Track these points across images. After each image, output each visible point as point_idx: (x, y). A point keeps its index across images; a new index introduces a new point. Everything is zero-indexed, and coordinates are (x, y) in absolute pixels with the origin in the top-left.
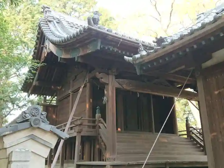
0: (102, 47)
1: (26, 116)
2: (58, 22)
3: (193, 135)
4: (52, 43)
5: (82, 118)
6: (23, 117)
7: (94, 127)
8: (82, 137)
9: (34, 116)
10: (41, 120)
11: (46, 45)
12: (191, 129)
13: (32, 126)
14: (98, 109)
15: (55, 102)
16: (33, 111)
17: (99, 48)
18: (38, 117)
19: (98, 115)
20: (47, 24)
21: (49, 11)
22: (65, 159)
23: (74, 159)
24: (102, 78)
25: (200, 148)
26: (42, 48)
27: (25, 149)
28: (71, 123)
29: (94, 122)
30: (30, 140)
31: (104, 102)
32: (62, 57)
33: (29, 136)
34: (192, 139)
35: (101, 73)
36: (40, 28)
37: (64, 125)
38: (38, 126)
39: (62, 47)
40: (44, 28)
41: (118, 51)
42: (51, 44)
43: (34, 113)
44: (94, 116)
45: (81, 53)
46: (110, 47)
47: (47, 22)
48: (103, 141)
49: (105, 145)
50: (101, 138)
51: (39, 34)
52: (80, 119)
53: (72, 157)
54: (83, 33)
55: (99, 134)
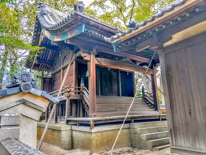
0: (86, 30)
1: (16, 81)
2: (51, 15)
3: (147, 98)
4: (46, 29)
5: (70, 86)
6: (13, 82)
7: (79, 93)
8: (71, 100)
9: (25, 82)
10: (31, 85)
11: (42, 33)
12: (145, 93)
13: (22, 91)
14: (82, 80)
15: (50, 75)
16: (24, 77)
17: (83, 31)
18: (29, 83)
19: (82, 84)
20: (43, 16)
21: (44, 6)
22: (58, 116)
23: (65, 115)
24: (85, 57)
25: (151, 106)
26: (40, 35)
27: (14, 114)
28: (62, 91)
29: (79, 89)
30: (21, 104)
31: (87, 75)
32: (55, 40)
33: (20, 101)
34: (146, 100)
35: (85, 52)
36: (37, 19)
37: (57, 92)
38: (28, 91)
39: (54, 33)
40: (41, 19)
41: (98, 35)
42: (46, 31)
43: (24, 79)
44: (79, 85)
45: (69, 36)
46: (92, 31)
47: (42, 15)
48: (86, 103)
49: (87, 106)
50: (84, 101)
51: (36, 24)
52: (69, 87)
53: (63, 114)
54: (70, 18)
55: (83, 98)
